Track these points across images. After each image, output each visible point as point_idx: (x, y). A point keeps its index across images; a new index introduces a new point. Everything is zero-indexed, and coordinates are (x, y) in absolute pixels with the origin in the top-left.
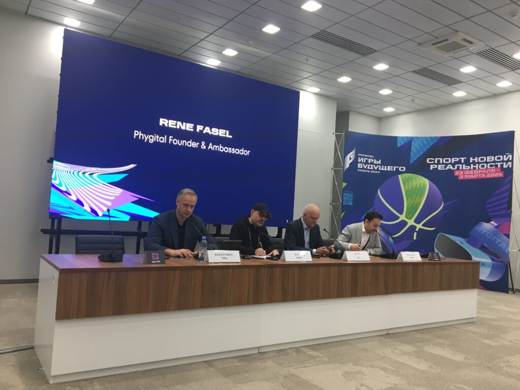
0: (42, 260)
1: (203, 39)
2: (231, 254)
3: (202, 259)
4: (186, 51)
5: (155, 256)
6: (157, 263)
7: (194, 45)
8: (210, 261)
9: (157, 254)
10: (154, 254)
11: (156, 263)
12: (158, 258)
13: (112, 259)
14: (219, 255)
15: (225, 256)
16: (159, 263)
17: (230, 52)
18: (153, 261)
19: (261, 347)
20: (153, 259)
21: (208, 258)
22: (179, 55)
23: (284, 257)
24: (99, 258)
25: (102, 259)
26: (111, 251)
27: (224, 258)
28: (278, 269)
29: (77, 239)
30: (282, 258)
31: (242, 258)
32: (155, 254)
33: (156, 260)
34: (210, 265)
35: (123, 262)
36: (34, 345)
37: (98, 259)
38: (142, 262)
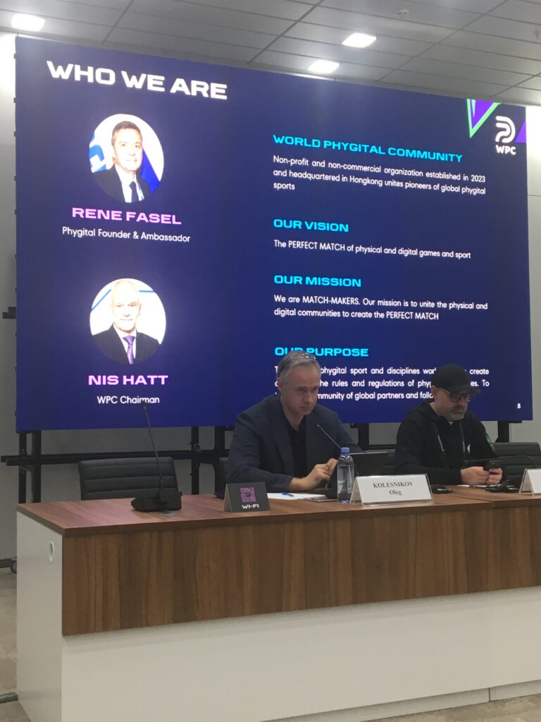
0: (19, 514)
1: (299, 20)
2: (410, 484)
3: (345, 496)
4: (263, 50)
5: (249, 495)
6: (252, 510)
7: (279, 36)
8: (363, 501)
9: (251, 490)
10: (244, 490)
11: (250, 509)
12: (253, 498)
13: (160, 507)
14: (383, 485)
15: (397, 489)
16: (256, 509)
17: (360, 40)
18: (245, 504)
19: (495, 688)
20: (244, 501)
21: (358, 494)
22: (248, 63)
23: (529, 485)
24: (133, 503)
25: (139, 507)
26: (158, 489)
27: (394, 492)
28: (517, 511)
29: (82, 470)
30: (523, 487)
31: (434, 491)
32: (247, 490)
33: (251, 504)
34: (365, 508)
35: (182, 509)
36: (17, 693)
37: (132, 508)
38: (223, 509)
